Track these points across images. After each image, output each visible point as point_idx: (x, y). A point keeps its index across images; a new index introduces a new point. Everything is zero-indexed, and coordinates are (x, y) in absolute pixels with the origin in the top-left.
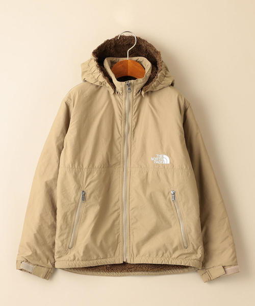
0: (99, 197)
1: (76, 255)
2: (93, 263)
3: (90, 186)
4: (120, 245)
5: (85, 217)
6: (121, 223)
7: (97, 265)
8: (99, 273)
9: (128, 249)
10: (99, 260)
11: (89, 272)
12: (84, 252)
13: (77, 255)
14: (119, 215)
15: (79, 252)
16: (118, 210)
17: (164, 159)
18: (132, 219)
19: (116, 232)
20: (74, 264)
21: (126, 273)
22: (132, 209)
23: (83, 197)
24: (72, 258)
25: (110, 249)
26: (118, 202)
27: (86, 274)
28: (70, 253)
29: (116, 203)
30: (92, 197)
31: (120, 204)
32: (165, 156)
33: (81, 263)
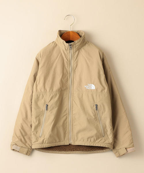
2: (53, 144)
4: (67, 135)
6: (68, 122)
9: (72, 137)
10: (56, 143)
14: (67, 118)
16: (66, 115)
17: (92, 87)
18: (74, 120)
19: (65, 128)
22: (74, 114)
26: (66, 110)
29: (65, 111)
31: (67, 112)
32: (92, 85)
33: (47, 144)
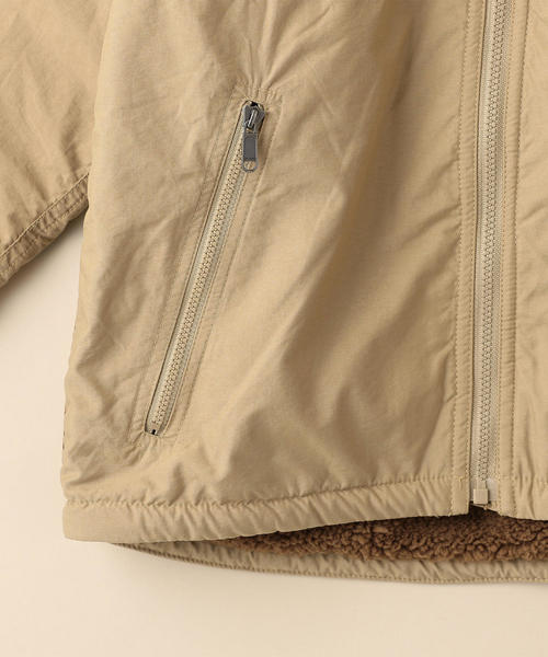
0: (344, 143)
1: (187, 473)
2: (292, 514)
3: (293, 77)
4: (452, 415)
5: (256, 258)
6: (461, 289)
7: (314, 524)
8: (324, 564)
9: (502, 439)
10: (327, 499)
11: (264, 558)
12: (237, 459)
13: (192, 470)
14: (456, 242)
15: (210, 453)
16: (445, 214)
18: (529, 268)
19: (432, 342)
20: (171, 522)
21: (486, 568)
22: (533, 211)
23: (246, 139)
24: (164, 487)
25: (397, 436)
26: (447, 167)
27: (249, 568)
28: (155, 457)
30: (303, 142)
33: (220, 514)
